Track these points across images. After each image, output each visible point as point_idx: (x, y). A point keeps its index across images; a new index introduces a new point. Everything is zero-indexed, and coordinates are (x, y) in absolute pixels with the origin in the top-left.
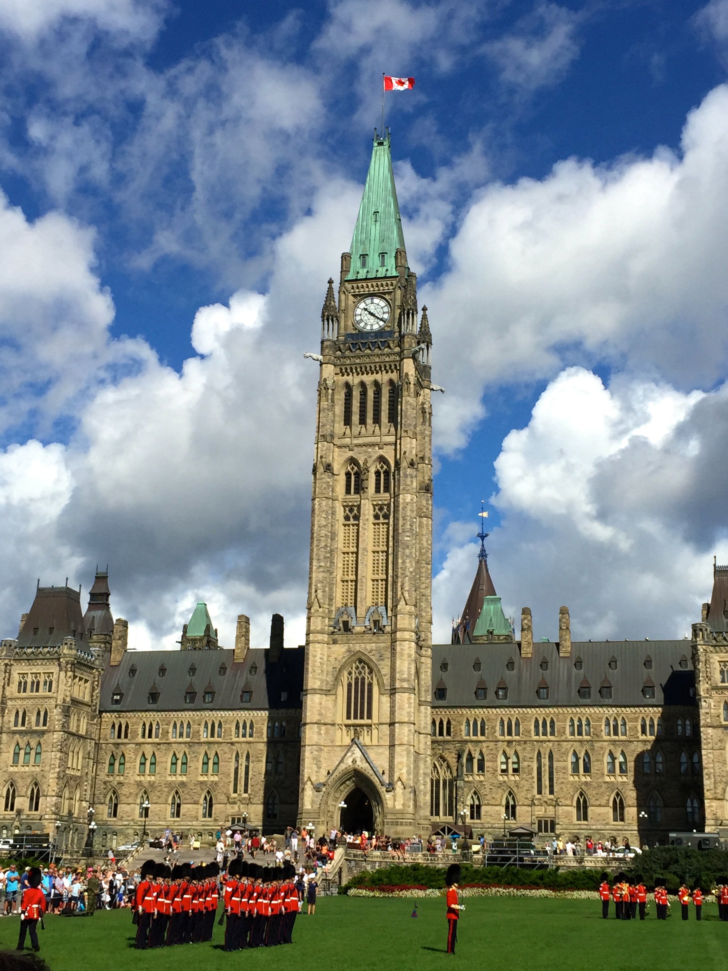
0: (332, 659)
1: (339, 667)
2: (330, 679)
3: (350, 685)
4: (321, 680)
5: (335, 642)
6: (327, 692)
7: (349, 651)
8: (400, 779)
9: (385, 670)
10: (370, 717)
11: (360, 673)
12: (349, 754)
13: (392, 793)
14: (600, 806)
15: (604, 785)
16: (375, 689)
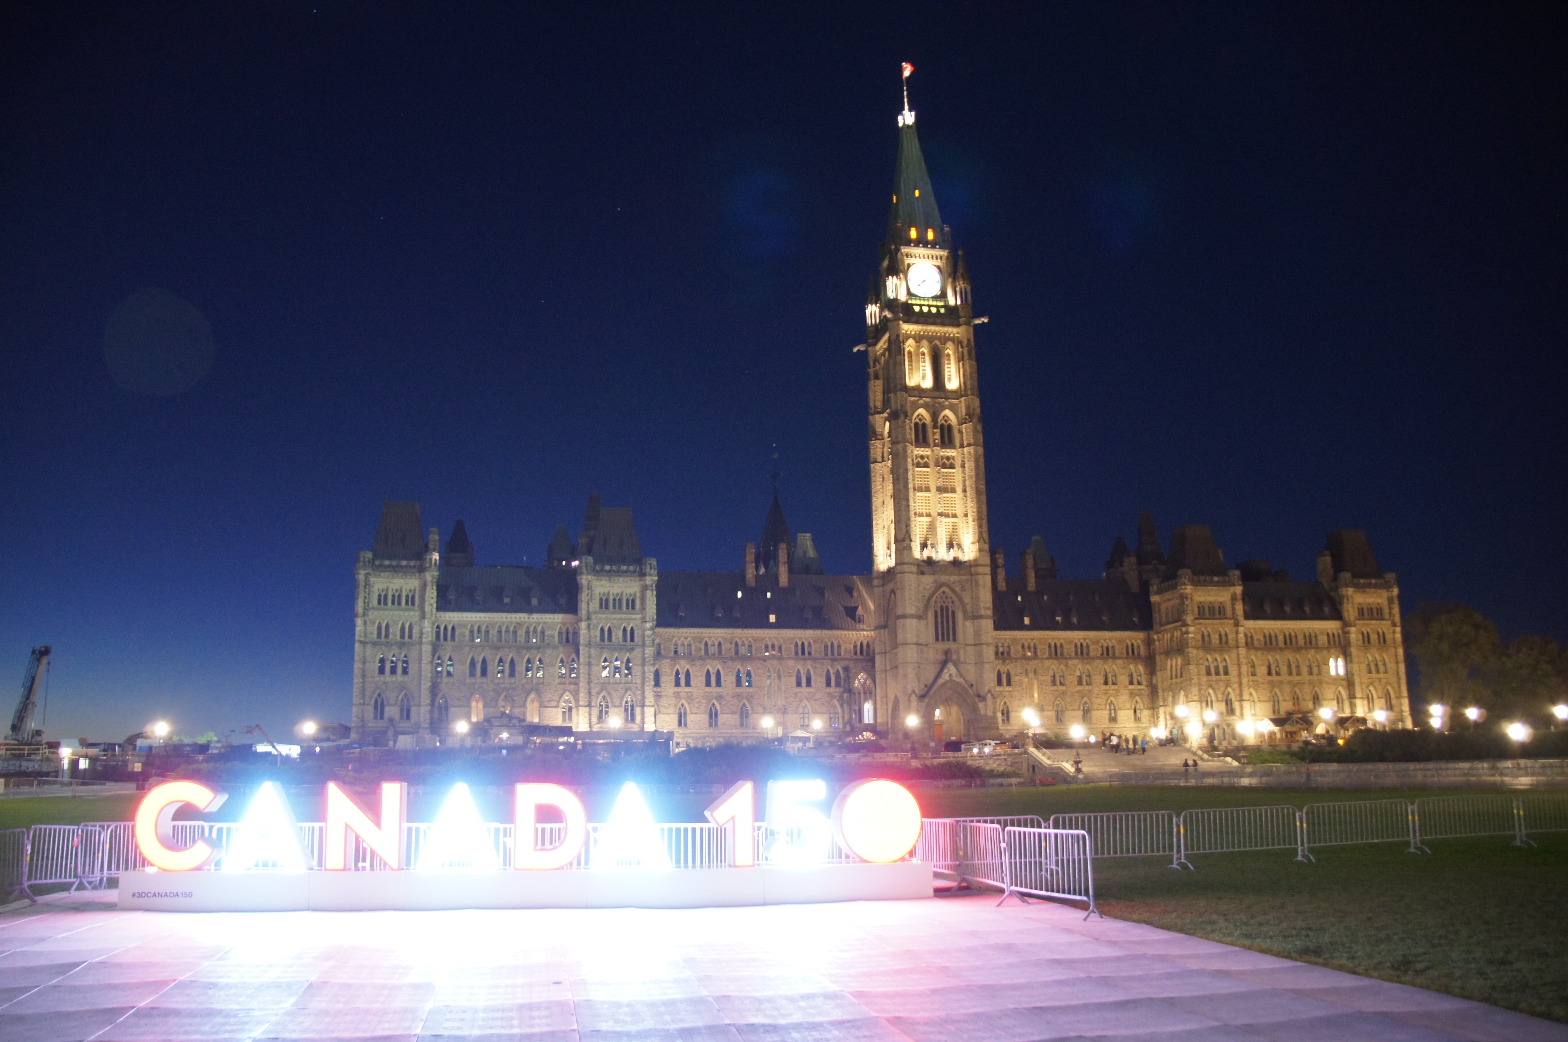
0: (921, 588)
1: (927, 596)
2: (921, 605)
3: (936, 612)
4: (916, 607)
5: (923, 573)
6: (919, 617)
7: (935, 582)
8: (989, 691)
9: (967, 600)
10: (954, 640)
11: (944, 602)
12: (946, 671)
13: (984, 703)
14: (1073, 710)
15: (1076, 695)
16: (960, 616)
